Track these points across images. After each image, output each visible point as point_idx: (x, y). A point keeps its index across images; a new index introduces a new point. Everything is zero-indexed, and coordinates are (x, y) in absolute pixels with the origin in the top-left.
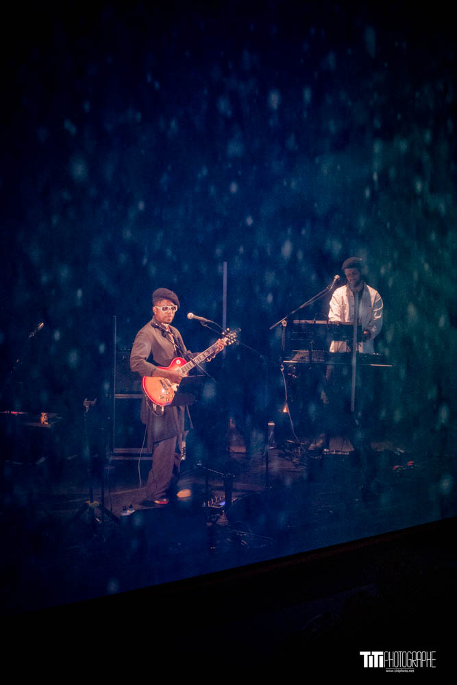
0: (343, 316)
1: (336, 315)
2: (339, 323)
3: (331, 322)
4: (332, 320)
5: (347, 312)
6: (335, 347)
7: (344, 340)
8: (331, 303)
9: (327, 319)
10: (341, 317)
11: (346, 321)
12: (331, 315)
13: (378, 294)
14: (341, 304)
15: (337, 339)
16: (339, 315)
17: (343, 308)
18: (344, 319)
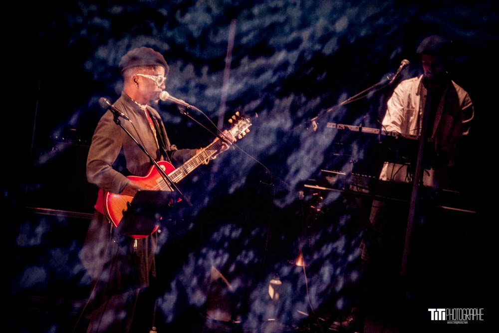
0: (405, 124)
1: (394, 123)
2: (399, 135)
3: (387, 133)
4: (389, 130)
5: (413, 119)
6: (387, 172)
7: (402, 163)
8: (390, 103)
9: (379, 126)
10: (402, 126)
11: (411, 133)
12: (386, 121)
13: (468, 98)
14: (406, 104)
15: (393, 160)
16: (399, 123)
17: (409, 113)
18: (408, 129)
